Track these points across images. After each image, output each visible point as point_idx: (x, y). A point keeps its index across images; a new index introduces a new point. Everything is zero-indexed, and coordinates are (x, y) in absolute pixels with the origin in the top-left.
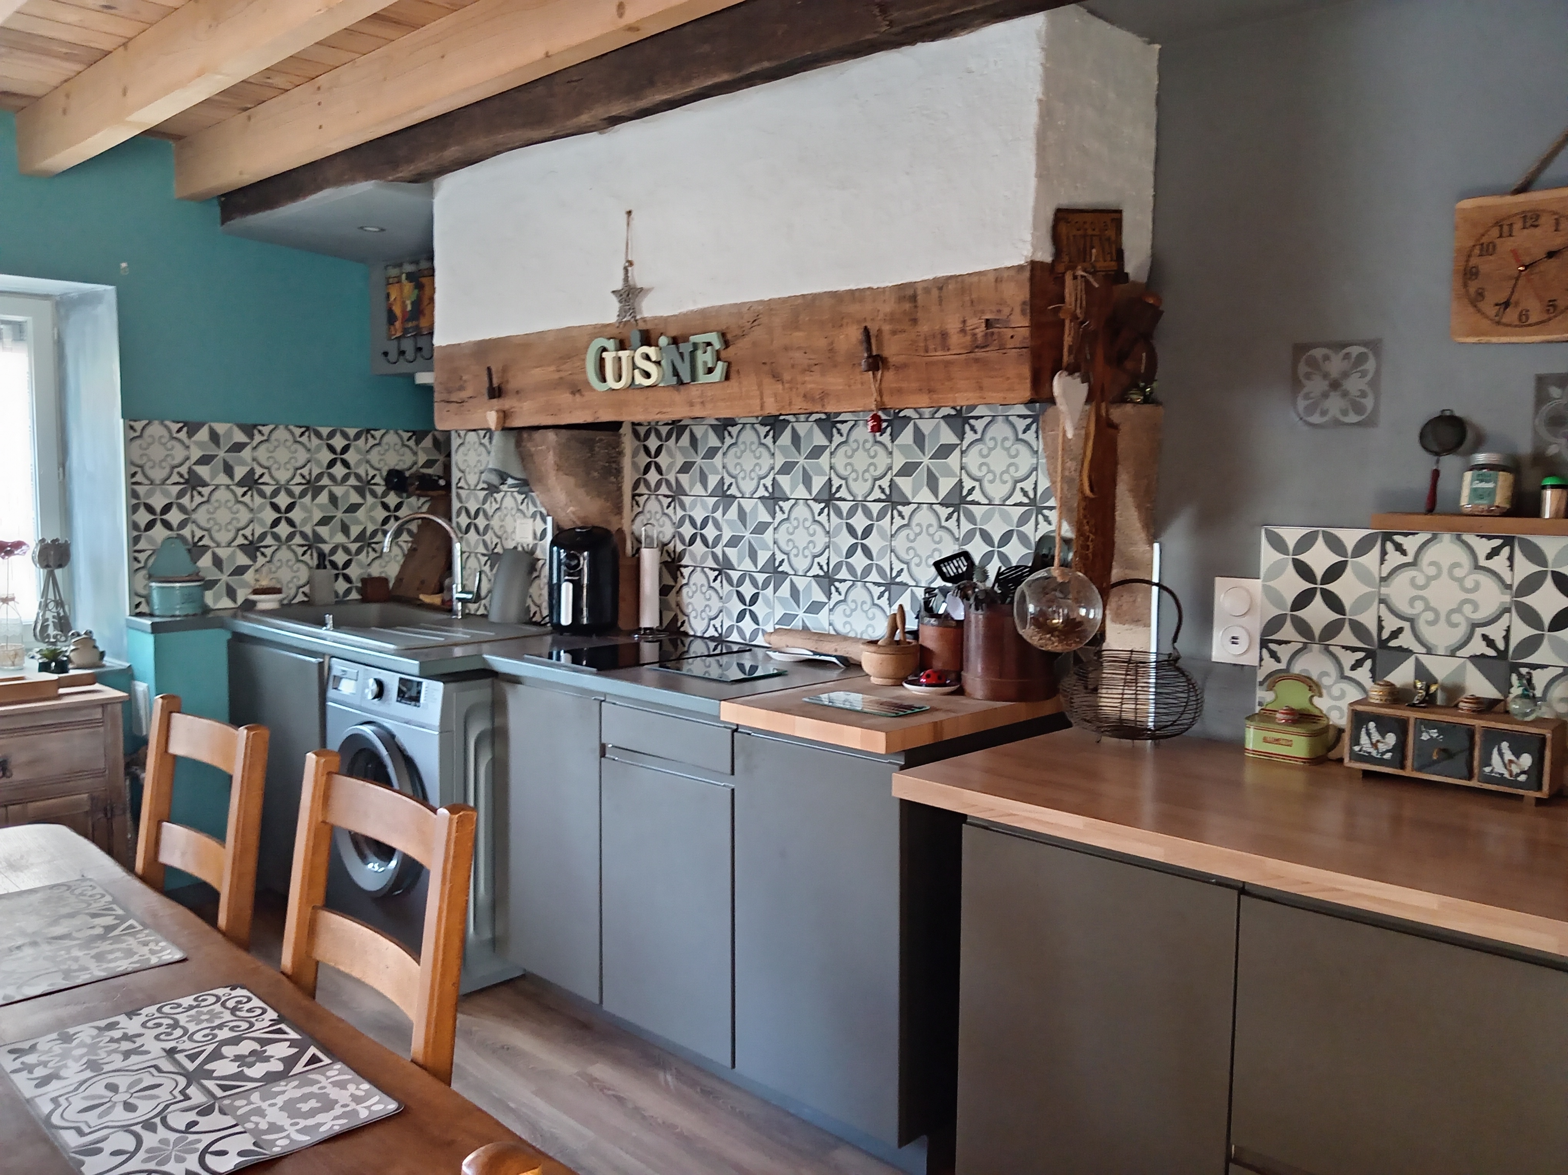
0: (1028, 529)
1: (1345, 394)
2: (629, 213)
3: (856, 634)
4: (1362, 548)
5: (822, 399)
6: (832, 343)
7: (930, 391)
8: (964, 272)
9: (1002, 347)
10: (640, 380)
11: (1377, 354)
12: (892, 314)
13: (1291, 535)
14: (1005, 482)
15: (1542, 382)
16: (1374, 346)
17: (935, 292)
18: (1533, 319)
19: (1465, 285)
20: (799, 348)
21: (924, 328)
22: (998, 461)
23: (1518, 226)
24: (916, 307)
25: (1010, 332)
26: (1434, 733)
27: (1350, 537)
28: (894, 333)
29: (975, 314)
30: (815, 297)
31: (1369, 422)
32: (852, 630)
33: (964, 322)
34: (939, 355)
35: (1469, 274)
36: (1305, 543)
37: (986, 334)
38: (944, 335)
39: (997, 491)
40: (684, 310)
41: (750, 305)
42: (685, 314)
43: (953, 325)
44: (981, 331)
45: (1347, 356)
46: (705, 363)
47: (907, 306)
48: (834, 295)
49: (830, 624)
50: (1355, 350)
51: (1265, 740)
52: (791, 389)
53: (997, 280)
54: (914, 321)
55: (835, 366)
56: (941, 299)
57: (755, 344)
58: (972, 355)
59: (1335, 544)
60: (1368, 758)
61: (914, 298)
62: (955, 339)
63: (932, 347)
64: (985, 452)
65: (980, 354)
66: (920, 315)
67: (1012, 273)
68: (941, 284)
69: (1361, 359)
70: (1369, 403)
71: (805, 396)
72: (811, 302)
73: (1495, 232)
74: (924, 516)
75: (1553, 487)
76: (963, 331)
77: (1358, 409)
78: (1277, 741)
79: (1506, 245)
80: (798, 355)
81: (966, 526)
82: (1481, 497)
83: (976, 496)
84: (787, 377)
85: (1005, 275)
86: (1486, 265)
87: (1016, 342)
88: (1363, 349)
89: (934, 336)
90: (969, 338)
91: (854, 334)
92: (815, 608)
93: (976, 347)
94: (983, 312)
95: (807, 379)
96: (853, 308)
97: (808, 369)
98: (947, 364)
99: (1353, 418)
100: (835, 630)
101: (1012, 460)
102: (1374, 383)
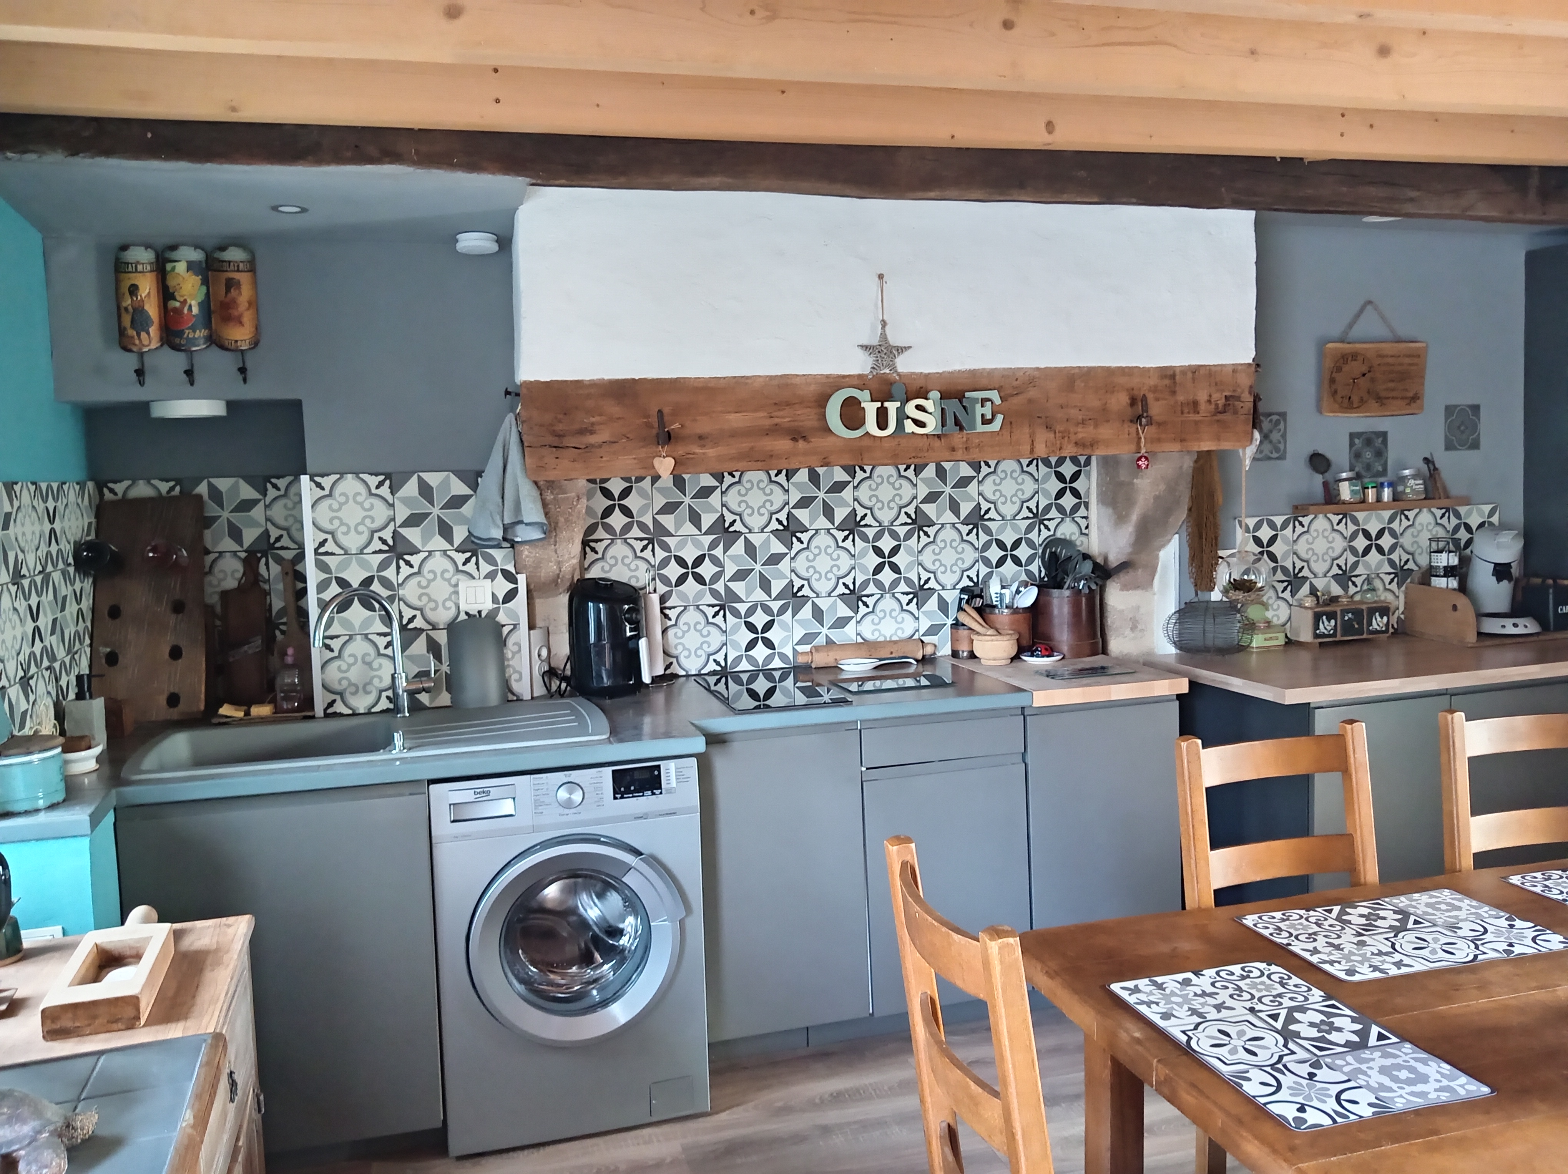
0: (1033, 536)
1: (1271, 442)
2: (881, 277)
3: (885, 637)
4: (1284, 526)
5: (1092, 445)
6: (1106, 404)
7: (1182, 441)
8: (1211, 364)
9: (1236, 412)
10: (910, 427)
11: (1285, 421)
12: (1156, 386)
13: (1251, 522)
14: (1014, 503)
15: (1352, 436)
16: (1283, 415)
17: (1190, 375)
18: (1355, 406)
19: (1330, 387)
20: (1075, 406)
21: (1181, 398)
22: (1009, 487)
23: (1350, 358)
24: (1175, 383)
25: (1242, 405)
26: (1350, 615)
27: (1279, 520)
28: (1157, 399)
29: (1217, 391)
30: (1090, 370)
31: (1282, 457)
32: (881, 635)
33: (1210, 396)
34: (1193, 417)
35: (1332, 381)
36: (1258, 526)
37: (1225, 405)
38: (1195, 404)
39: (1009, 510)
40: (949, 369)
41: (1025, 371)
42: (951, 373)
43: (1202, 397)
44: (1221, 402)
45: (1271, 421)
46: (983, 415)
47: (1167, 382)
48: (1108, 369)
49: (858, 634)
50: (1275, 418)
51: (1265, 640)
52: (1063, 438)
53: (1234, 371)
54: (1174, 393)
55: (1108, 421)
56: (1194, 380)
57: (1030, 401)
58: (1215, 418)
59: (1272, 525)
60: (1324, 636)
61: (1173, 377)
62: (1203, 406)
63: (1186, 411)
64: (998, 481)
65: (1220, 417)
66: (1177, 389)
67: (1243, 367)
68: (1195, 371)
69: (1277, 423)
70: (1282, 446)
71: (1076, 443)
72: (1088, 373)
73: (1342, 361)
74: (948, 534)
75: (1372, 487)
76: (1209, 401)
77: (1277, 450)
78: (1271, 639)
79: (1346, 368)
80: (1073, 413)
81: (984, 538)
82: (1355, 494)
83: (992, 514)
84: (1059, 428)
85: (1240, 368)
86: (1338, 376)
87: (1245, 411)
88: (1278, 417)
89: (1188, 404)
90: (1213, 406)
91: (1123, 399)
92: (841, 623)
93: (1218, 412)
94: (1223, 391)
95: (1079, 430)
96: (1122, 380)
97: (1083, 422)
98: (1196, 423)
99: (1275, 455)
100: (863, 639)
101: (1020, 487)
102: (1284, 436)
